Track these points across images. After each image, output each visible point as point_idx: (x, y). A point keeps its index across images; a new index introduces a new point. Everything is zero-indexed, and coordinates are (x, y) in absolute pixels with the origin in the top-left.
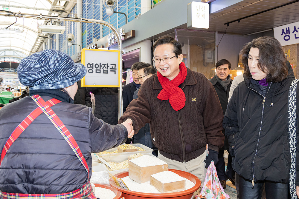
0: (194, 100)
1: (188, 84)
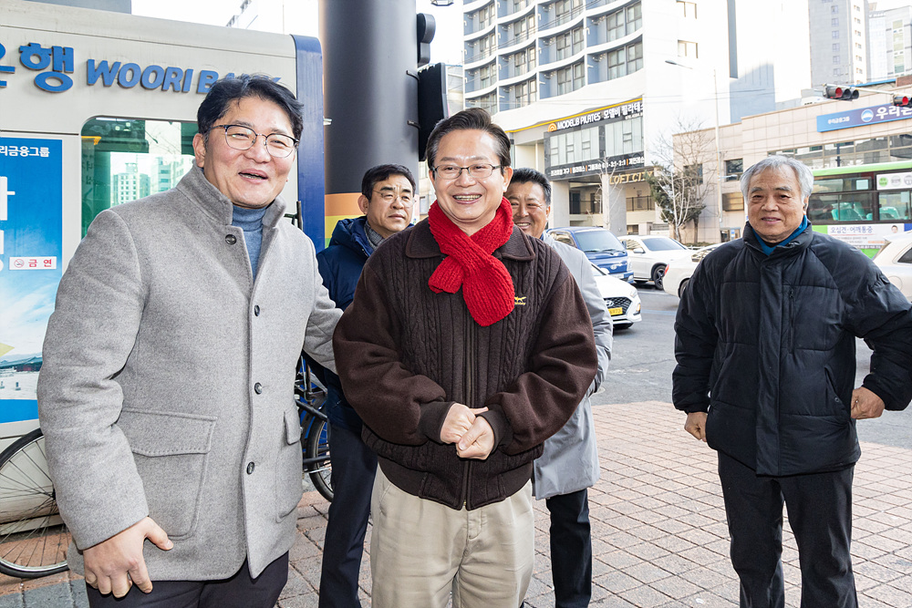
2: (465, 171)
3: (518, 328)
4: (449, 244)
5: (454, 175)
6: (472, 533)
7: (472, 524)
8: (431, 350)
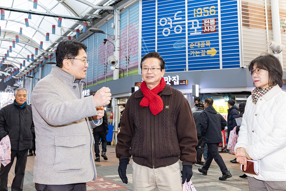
0: (167, 107)
1: (164, 94)
2: (150, 69)
3: (166, 115)
4: (144, 92)
5: (147, 71)
6: (156, 176)
7: (155, 173)
8: (140, 123)
